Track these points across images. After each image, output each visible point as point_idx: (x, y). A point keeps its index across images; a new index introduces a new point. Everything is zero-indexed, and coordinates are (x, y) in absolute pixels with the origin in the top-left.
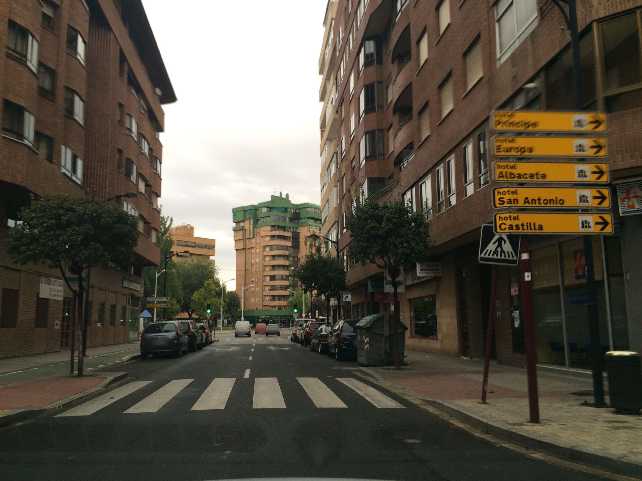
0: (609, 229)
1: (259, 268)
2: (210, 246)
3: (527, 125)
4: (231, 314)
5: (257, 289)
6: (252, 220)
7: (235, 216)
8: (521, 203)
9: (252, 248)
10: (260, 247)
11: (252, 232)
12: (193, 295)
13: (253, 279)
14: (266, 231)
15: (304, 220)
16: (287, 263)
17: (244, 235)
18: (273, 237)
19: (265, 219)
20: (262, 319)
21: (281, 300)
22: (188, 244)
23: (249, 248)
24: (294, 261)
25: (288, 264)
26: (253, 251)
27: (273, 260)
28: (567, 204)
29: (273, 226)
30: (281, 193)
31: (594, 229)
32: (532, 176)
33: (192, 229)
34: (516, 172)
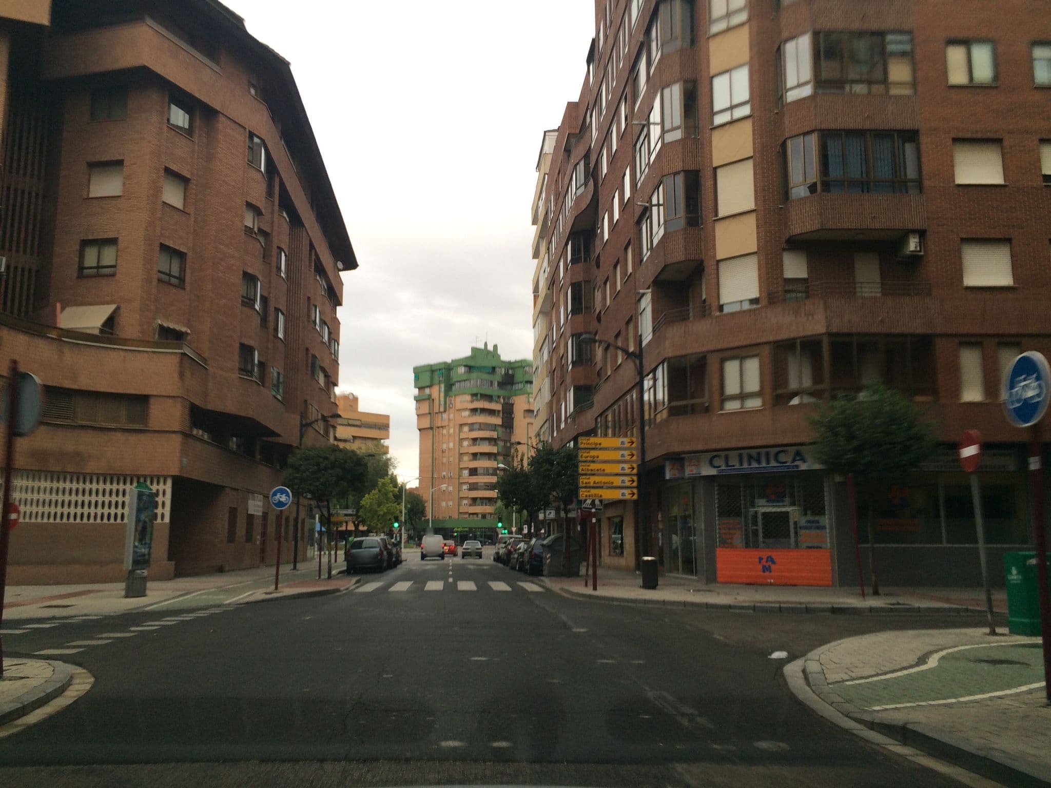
0: (635, 497)
1: (454, 459)
2: (381, 424)
3: (596, 444)
4: (412, 524)
5: (451, 488)
6: (443, 386)
7: (417, 378)
8: (592, 484)
9: (442, 427)
10: (454, 426)
11: (442, 403)
12: (364, 499)
13: (445, 473)
14: (464, 402)
15: (520, 386)
16: (494, 450)
17: (431, 406)
18: (474, 411)
19: (463, 384)
20: (457, 532)
21: (486, 505)
22: (351, 422)
23: (438, 427)
24: (505, 446)
25: (496, 452)
26: (445, 431)
27: (474, 445)
28: (615, 484)
29: (474, 395)
30: (486, 344)
31: (628, 497)
32: (598, 470)
33: (356, 399)
34: (590, 468)
